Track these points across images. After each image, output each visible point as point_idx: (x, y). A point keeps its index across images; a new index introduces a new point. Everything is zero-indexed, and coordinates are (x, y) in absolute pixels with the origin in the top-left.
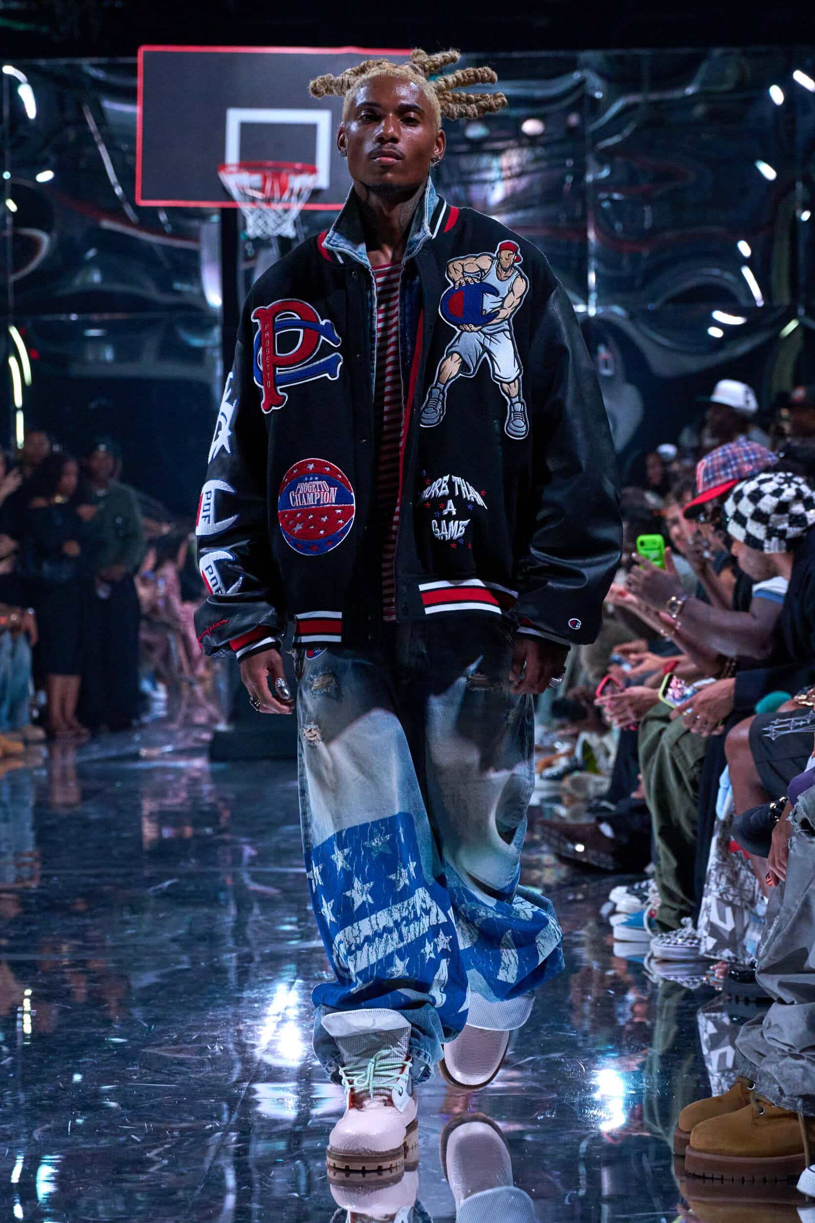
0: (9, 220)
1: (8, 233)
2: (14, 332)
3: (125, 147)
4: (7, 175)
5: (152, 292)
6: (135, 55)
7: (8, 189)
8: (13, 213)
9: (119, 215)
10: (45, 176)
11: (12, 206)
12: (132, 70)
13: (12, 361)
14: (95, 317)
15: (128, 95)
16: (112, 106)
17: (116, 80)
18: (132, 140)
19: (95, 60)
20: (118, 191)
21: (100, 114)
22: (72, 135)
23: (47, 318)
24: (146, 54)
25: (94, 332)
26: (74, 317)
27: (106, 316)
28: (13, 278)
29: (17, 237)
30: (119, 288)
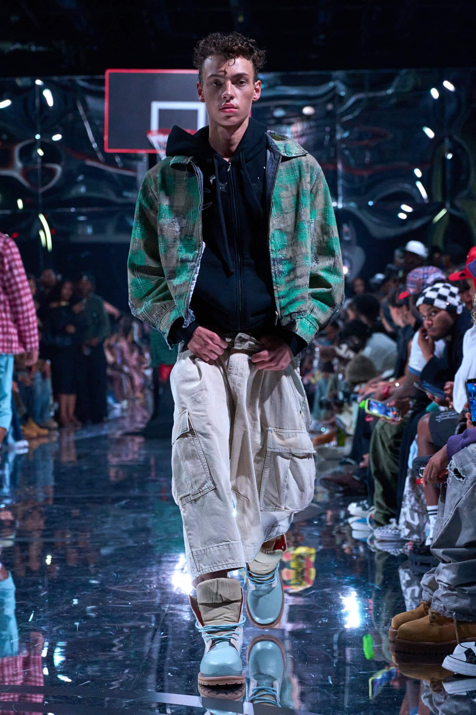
0: (39, 160)
1: (39, 166)
2: (42, 218)
3: (98, 122)
4: (38, 137)
5: (112, 196)
6: (103, 73)
7: (38, 144)
8: (42, 157)
9: (95, 158)
10: (57, 137)
11: (40, 152)
12: (102, 82)
13: (41, 233)
14: (84, 210)
15: (101, 95)
16: (91, 101)
17: (93, 87)
18: (102, 119)
19: (83, 77)
20: (95, 145)
21: (85, 105)
22: (70, 117)
23: (59, 210)
24: (110, 74)
25: (82, 218)
26: (73, 210)
27: (90, 209)
28: (41, 190)
29: (43, 168)
30: (95, 195)
